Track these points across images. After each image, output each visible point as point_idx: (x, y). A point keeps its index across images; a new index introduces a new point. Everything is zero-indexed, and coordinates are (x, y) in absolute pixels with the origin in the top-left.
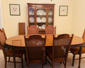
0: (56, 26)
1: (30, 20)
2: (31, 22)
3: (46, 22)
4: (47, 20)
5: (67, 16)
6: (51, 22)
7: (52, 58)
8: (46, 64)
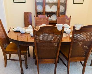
0: (70, 16)
1: (37, 8)
2: (38, 11)
3: (57, 12)
4: (58, 8)
5: (83, 3)
6: (63, 11)
7: (67, 57)
8: (58, 62)
